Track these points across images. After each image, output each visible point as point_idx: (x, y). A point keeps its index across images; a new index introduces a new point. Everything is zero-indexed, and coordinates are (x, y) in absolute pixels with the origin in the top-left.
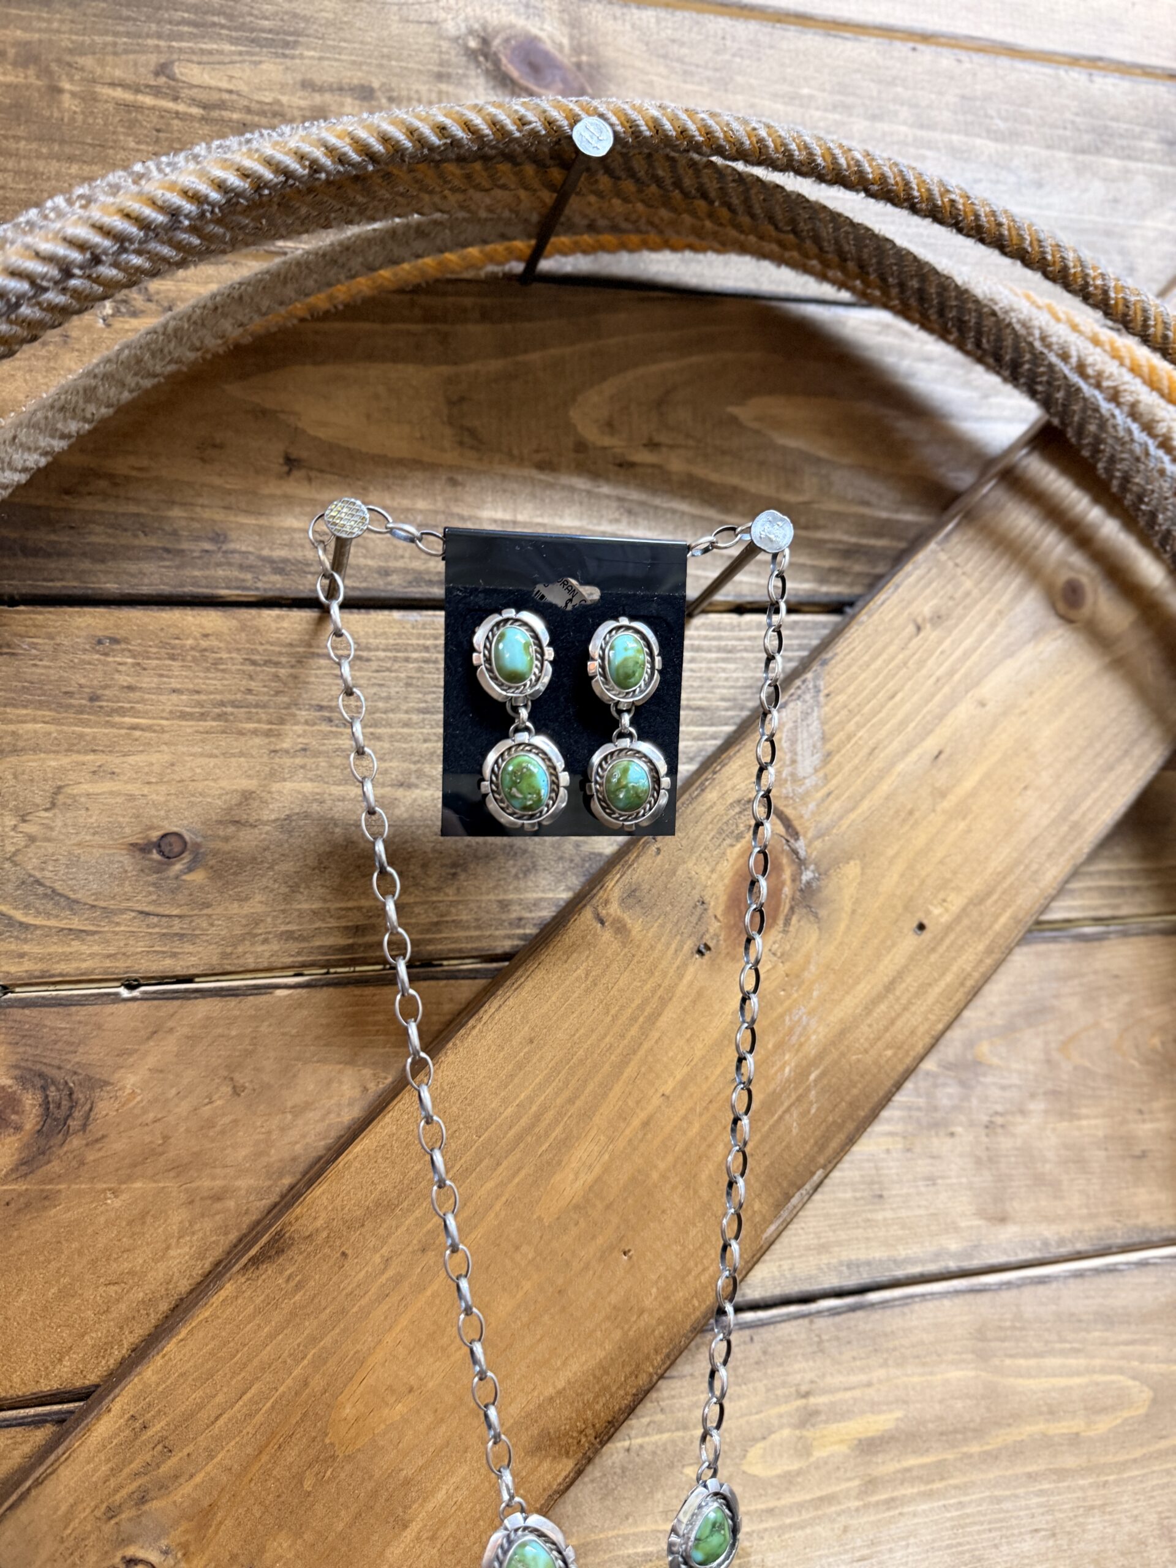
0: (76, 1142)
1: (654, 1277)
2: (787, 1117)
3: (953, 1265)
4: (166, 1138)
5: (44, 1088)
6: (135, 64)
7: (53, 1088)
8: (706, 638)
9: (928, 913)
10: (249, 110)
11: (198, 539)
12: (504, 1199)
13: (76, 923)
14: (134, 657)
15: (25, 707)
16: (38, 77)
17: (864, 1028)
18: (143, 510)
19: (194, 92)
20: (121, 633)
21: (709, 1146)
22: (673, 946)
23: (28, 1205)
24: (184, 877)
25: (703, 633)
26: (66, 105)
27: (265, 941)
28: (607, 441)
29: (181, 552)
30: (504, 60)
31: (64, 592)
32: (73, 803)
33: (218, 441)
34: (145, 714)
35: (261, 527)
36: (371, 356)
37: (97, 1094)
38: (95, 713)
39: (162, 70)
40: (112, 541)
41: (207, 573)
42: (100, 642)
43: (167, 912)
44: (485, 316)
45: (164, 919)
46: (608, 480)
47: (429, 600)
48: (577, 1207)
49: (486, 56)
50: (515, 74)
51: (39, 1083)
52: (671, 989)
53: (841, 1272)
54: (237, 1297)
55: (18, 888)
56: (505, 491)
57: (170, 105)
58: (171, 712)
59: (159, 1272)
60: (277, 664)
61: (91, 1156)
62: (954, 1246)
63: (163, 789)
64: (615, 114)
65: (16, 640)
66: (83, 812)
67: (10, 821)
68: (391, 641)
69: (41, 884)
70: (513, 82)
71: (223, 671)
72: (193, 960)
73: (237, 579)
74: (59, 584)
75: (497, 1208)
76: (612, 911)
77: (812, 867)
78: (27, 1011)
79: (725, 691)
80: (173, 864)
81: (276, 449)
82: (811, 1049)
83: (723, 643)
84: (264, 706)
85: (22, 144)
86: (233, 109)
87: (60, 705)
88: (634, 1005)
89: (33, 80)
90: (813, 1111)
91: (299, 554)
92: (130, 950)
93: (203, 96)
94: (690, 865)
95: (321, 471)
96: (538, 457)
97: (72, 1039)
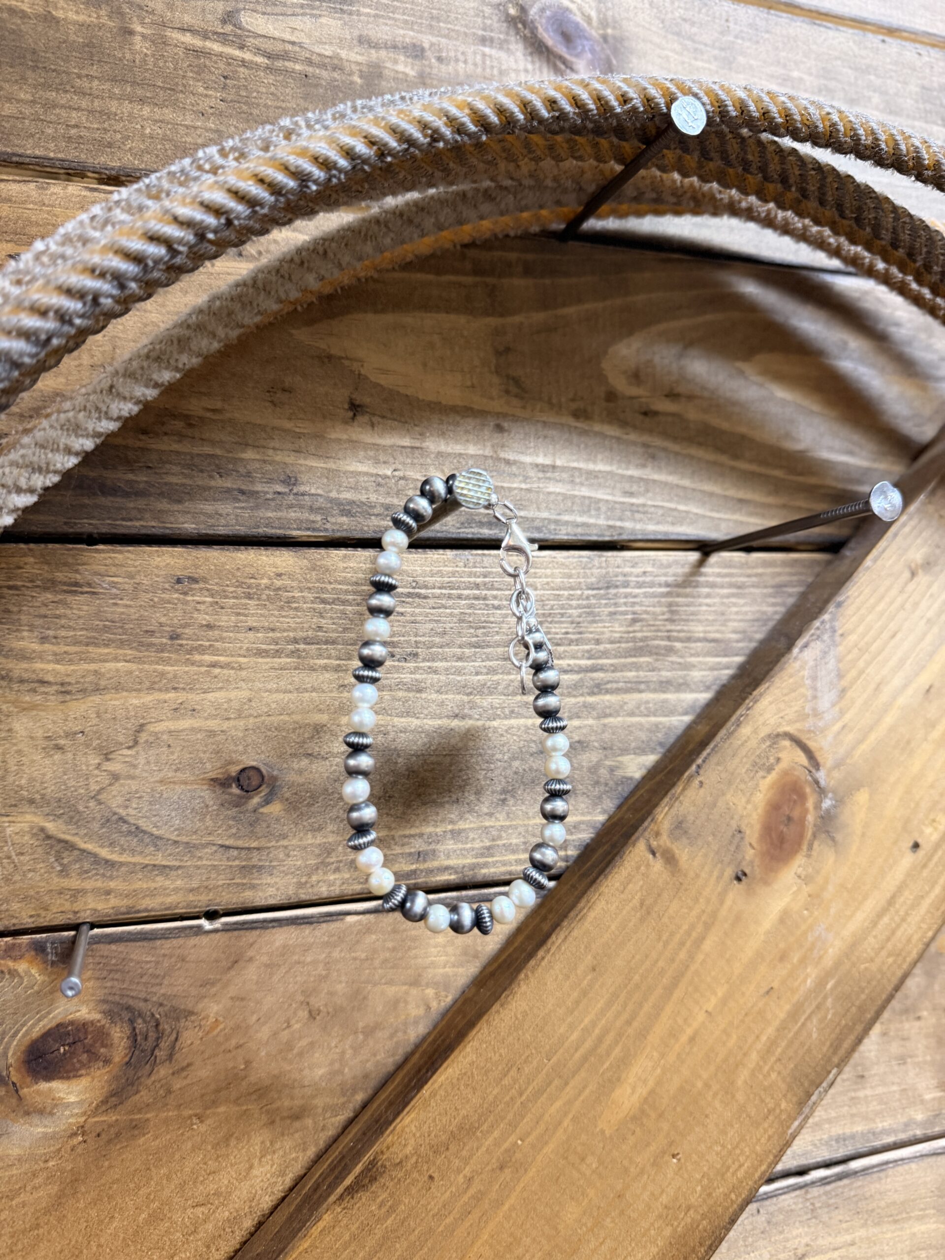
0: (163, 1071)
1: (698, 1176)
2: (809, 1024)
3: (919, 1132)
4: (248, 1063)
5: (132, 1021)
6: (204, 10)
7: (140, 1021)
8: (719, 575)
9: (921, 832)
10: (309, 62)
11: (270, 481)
12: (570, 1116)
13: (160, 859)
14: (212, 596)
15: (107, 646)
16: (110, 17)
17: (871, 939)
18: (218, 452)
19: (257, 42)
20: (200, 572)
21: (745, 1055)
22: (716, 874)
23: (118, 1135)
24: (262, 810)
25: (717, 570)
26: (138, 47)
27: (337, 870)
28: (634, 391)
29: (254, 494)
30: (540, 30)
31: (143, 531)
32: (156, 741)
33: (287, 385)
34: (223, 652)
35: (329, 470)
36: (426, 306)
37: (182, 1023)
38: (177, 651)
39: (229, 17)
40: (188, 481)
41: (279, 514)
42: (179, 581)
43: (247, 845)
44: (528, 271)
45: (243, 853)
46: (635, 427)
47: (479, 540)
48: (634, 1119)
49: (525, 24)
50: (550, 42)
51: (126, 1015)
52: (714, 915)
53: (831, 1146)
54: (334, 1227)
55: (103, 826)
56: (545, 437)
57: (237, 53)
58: (248, 649)
59: (243, 1191)
60: (344, 602)
61: (177, 1084)
62: (919, 1117)
63: (241, 723)
64: (707, 94)
65: (96, 579)
66: (165, 749)
67: (94, 760)
68: (447, 579)
69: (125, 822)
70: (548, 49)
71: (296, 609)
72: (271, 891)
73: (307, 520)
74: (137, 524)
75: (565, 1124)
76: (661, 842)
77: (830, 795)
78: (113, 947)
79: (735, 624)
80: (251, 798)
81: (342, 395)
82: (828, 962)
83: (734, 580)
84: (334, 642)
85: (96, 83)
86: (296, 60)
87: (141, 644)
88: (681, 931)
89: (104, 20)
90: (829, 1016)
91: (363, 498)
92: (211, 883)
93: (268, 46)
94: (728, 796)
95: (383, 417)
96: (574, 406)
97: (158, 972)
